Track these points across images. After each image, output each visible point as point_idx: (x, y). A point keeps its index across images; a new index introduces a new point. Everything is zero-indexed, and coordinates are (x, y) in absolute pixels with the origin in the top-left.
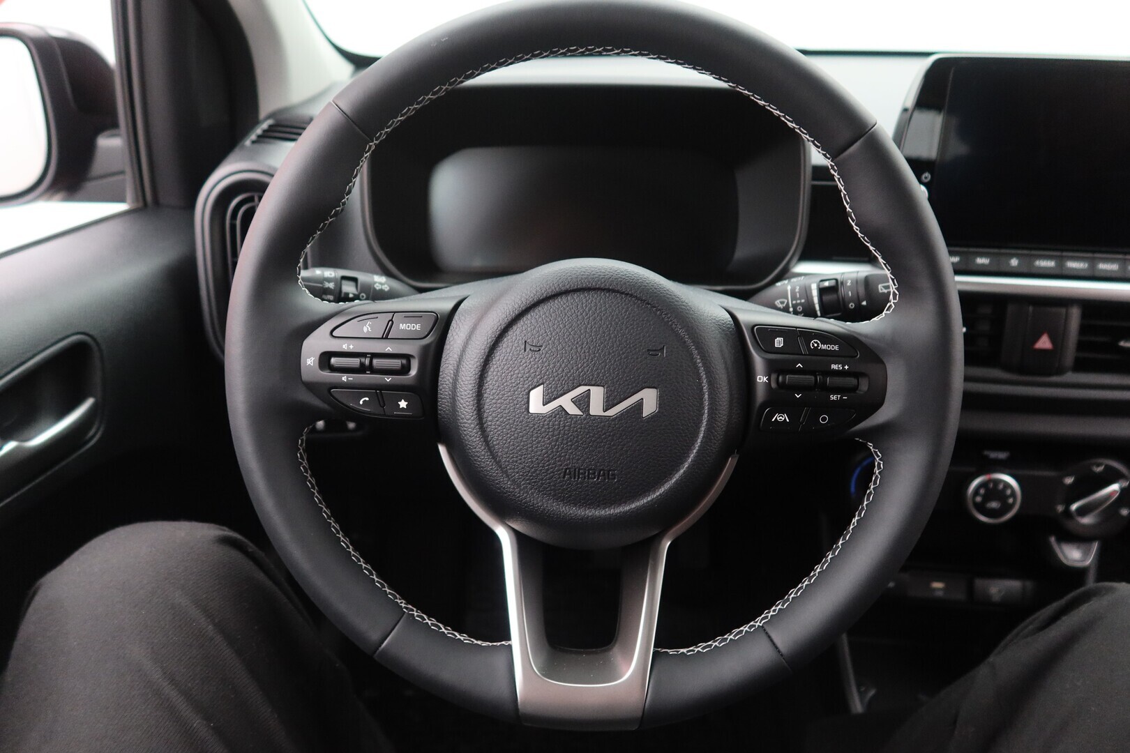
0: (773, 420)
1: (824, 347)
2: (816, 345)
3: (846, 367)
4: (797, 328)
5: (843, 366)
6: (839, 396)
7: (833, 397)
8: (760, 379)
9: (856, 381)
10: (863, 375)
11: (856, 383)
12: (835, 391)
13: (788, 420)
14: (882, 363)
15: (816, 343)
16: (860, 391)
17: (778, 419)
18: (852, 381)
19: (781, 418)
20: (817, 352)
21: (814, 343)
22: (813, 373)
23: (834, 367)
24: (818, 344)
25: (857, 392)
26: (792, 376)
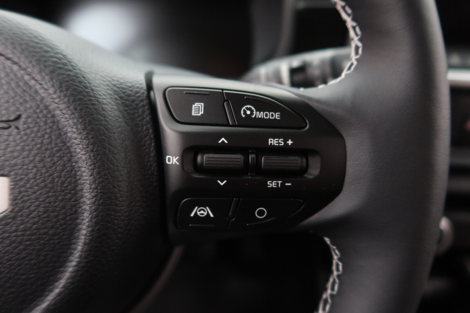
0: (192, 215)
1: (260, 115)
2: (248, 112)
3: (290, 142)
4: (223, 90)
5: (285, 141)
6: (280, 182)
7: (272, 184)
8: (169, 160)
9: (304, 160)
10: (313, 152)
11: (305, 164)
12: (274, 175)
13: (212, 215)
14: (340, 136)
15: (250, 109)
16: (310, 174)
17: (198, 213)
18: (296, 161)
19: (202, 212)
20: (249, 121)
21: (246, 110)
22: (244, 151)
23: (273, 142)
24: (252, 111)
25: (306, 175)
26: (211, 155)
